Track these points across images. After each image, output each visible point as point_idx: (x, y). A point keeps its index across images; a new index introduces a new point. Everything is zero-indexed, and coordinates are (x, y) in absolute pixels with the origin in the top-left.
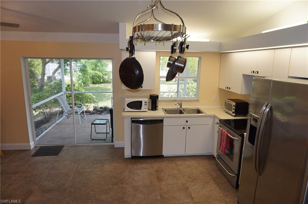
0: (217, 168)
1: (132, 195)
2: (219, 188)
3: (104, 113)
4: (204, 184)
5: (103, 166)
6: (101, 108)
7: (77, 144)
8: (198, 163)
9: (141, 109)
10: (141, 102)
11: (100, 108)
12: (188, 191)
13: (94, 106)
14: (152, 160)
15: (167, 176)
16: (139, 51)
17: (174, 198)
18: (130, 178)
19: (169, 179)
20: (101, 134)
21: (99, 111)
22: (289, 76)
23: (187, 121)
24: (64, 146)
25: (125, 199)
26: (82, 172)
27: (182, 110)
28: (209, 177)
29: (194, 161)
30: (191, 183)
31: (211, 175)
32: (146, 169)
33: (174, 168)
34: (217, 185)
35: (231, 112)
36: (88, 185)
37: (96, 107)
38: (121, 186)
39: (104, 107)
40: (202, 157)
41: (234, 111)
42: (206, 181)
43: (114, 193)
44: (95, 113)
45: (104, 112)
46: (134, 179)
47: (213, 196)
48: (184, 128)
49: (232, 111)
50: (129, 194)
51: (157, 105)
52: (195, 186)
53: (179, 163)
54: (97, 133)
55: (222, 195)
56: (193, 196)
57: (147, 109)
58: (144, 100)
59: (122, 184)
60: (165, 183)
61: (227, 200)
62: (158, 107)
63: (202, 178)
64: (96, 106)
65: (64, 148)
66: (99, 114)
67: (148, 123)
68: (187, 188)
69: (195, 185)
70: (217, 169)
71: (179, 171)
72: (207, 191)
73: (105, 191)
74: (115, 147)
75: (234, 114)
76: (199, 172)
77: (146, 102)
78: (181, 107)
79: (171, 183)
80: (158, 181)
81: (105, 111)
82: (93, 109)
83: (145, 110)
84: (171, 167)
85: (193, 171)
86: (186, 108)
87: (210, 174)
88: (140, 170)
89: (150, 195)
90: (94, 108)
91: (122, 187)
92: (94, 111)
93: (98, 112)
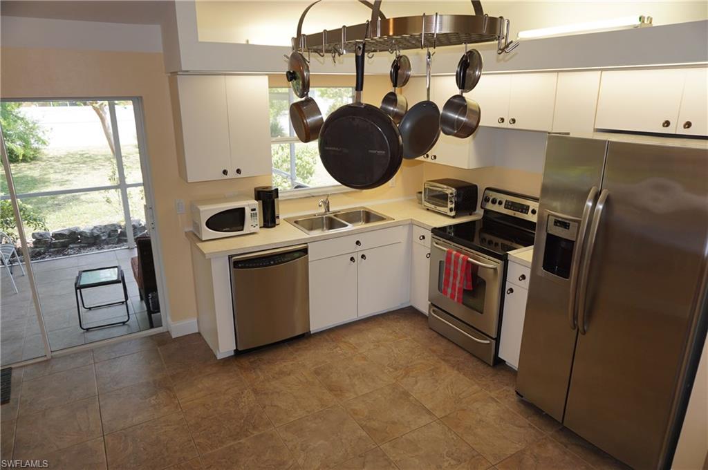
0: (434, 332)
1: (298, 448)
2: (464, 374)
3: (71, 248)
4: (433, 375)
5: (175, 397)
6: (56, 236)
7: (53, 354)
8: (390, 331)
9: (242, 230)
10: (243, 209)
11: (52, 237)
12: (411, 398)
13: (33, 234)
14: (290, 349)
15: (348, 377)
16: (225, 75)
17: (394, 423)
18: (267, 407)
19: (356, 383)
20: (105, 310)
21: (54, 245)
22: (596, 127)
23: (358, 243)
24: (11, 369)
25: (291, 463)
26: (124, 429)
27: (332, 215)
28: (431, 358)
29: (380, 329)
30: (405, 379)
31: (434, 352)
32: (289, 374)
33: (350, 355)
34: (458, 369)
35: (446, 210)
36: (167, 459)
37: (41, 235)
38: (256, 433)
39: (66, 233)
40: (391, 317)
41: (453, 206)
42: (432, 367)
43: (251, 458)
44: (44, 253)
45: (71, 246)
46: (275, 406)
47: (464, 394)
48: (352, 259)
49: (447, 207)
50: (290, 447)
51: (276, 213)
52: (419, 384)
53: (353, 339)
54: (90, 309)
55: (476, 387)
56: (429, 406)
57: (258, 227)
58: (248, 205)
59: (255, 428)
60: (355, 396)
61: (493, 394)
62: (278, 217)
63: (420, 361)
64: (42, 231)
65: (15, 374)
66: (58, 253)
67: (272, 262)
68: (406, 394)
69: (416, 382)
70: (436, 335)
71: (365, 358)
72: (447, 388)
73: (224, 460)
74: (173, 337)
75: (453, 213)
76: (406, 351)
77: (254, 210)
78: (329, 211)
79: (366, 391)
80: (335, 395)
81: (74, 243)
82: (34, 243)
83: (253, 230)
84: (342, 354)
85: (393, 351)
86: (339, 212)
87: (430, 349)
88: (277, 379)
89: (339, 434)
90: (34, 240)
91: (261, 436)
92: (37, 247)
93: (50, 247)
